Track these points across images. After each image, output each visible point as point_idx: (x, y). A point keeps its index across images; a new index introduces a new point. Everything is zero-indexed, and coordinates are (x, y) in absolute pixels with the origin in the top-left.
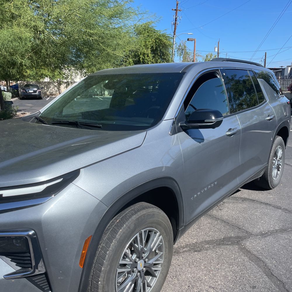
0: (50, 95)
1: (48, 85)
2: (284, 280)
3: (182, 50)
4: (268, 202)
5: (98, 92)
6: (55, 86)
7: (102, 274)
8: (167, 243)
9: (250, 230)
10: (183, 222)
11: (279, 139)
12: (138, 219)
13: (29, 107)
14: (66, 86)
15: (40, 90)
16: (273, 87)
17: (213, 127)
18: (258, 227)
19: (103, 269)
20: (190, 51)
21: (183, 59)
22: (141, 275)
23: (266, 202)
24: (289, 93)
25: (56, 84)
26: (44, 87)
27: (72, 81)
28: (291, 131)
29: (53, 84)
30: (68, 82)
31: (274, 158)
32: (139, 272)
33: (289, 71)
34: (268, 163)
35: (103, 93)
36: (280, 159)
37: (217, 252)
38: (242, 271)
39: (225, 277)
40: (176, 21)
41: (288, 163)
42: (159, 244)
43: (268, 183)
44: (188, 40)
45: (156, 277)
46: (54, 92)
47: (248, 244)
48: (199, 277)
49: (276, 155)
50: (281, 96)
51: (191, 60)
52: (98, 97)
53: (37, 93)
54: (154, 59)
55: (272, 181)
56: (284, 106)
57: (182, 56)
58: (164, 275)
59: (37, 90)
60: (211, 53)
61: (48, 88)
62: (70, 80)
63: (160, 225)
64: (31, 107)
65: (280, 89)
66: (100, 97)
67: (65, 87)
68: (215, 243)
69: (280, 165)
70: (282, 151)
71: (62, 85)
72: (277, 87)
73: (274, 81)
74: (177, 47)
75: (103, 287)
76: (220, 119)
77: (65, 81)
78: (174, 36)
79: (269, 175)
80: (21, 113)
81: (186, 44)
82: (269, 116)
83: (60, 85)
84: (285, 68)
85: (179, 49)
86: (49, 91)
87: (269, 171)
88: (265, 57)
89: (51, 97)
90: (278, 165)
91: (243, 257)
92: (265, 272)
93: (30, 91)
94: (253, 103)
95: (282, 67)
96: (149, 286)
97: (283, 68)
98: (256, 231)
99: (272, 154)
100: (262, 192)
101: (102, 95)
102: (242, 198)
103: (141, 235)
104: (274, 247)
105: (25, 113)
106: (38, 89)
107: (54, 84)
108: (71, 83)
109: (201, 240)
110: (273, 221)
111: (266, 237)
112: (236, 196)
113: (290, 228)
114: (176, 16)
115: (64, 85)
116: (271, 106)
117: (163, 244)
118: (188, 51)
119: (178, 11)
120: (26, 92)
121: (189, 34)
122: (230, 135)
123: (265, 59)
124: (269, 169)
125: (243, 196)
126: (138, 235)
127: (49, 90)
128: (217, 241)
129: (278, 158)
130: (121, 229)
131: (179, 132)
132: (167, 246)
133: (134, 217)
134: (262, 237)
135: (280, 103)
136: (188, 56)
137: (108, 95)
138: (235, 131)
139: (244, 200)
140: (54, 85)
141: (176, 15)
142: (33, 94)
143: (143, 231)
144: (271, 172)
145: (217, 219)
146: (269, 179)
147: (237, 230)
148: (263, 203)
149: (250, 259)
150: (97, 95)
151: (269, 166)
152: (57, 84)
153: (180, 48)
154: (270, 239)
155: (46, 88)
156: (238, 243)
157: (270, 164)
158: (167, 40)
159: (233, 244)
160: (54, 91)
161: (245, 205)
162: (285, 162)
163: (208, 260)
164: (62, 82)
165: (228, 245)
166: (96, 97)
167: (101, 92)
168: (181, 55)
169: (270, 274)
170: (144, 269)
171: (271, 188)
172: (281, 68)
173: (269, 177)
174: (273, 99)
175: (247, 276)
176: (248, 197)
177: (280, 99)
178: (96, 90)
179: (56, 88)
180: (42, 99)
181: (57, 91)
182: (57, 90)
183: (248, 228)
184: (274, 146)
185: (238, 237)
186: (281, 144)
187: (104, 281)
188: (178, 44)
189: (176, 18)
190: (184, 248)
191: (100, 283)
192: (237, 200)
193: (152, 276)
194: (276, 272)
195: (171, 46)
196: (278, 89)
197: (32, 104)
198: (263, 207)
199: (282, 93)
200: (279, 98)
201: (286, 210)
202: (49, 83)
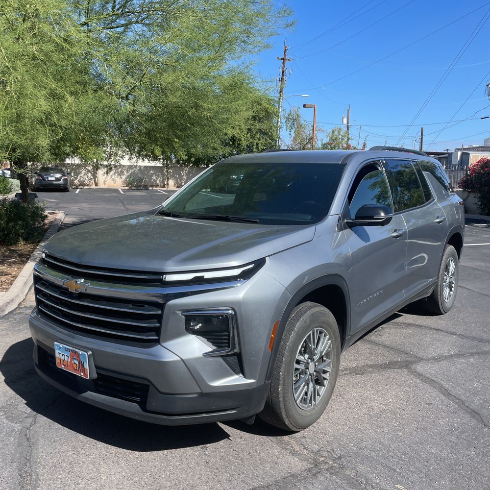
0: (79, 185)
1: (77, 169)
2: (463, 398)
3: (294, 121)
4: (439, 328)
5: (158, 182)
6: (89, 171)
7: (283, 365)
8: (335, 350)
9: (420, 354)
10: (350, 331)
11: (451, 248)
12: (312, 315)
13: (53, 204)
14: (107, 172)
15: (67, 177)
16: (440, 180)
17: (382, 224)
18: (430, 352)
19: (284, 359)
20: (305, 123)
21: (296, 135)
22: (312, 379)
23: (437, 328)
24: (460, 191)
25: (90, 168)
26: (71, 171)
27: (116, 164)
28: (464, 245)
29: (85, 167)
30: (110, 165)
31: (446, 273)
32: (310, 375)
33: (459, 158)
34: (438, 278)
35: (166, 183)
36: (453, 275)
37: (383, 375)
38: (414, 390)
39: (396, 396)
40: (283, 75)
41: (462, 286)
42: (328, 350)
43: (439, 304)
44: (304, 106)
45: (324, 386)
46: (86, 181)
47: (419, 368)
48: (367, 396)
49: (447, 269)
50: (451, 195)
51: (307, 136)
52: (158, 189)
53: (61, 182)
54: (250, 134)
55: (443, 302)
56: (456, 206)
57: (294, 129)
58: (333, 386)
59: (62, 177)
60: (339, 127)
61: (77, 174)
62: (113, 162)
63: (330, 327)
64: (57, 204)
65: (449, 184)
66: (161, 188)
67: (105, 173)
68: (379, 367)
69: (453, 283)
70: (455, 265)
71: (100, 169)
72: (446, 182)
73: (441, 173)
74: (286, 115)
75: (284, 378)
76: (389, 216)
77: (105, 163)
78: (280, 99)
79: (439, 294)
80: (49, 213)
81: (299, 112)
82: (438, 218)
83: (97, 170)
84: (452, 153)
85: (288, 118)
86: (78, 180)
87: (439, 289)
88: (422, 135)
89: (81, 188)
90: (451, 283)
91: (414, 379)
92: (441, 392)
93: (50, 179)
94: (415, 202)
95: (447, 150)
96: (318, 395)
97: (449, 152)
98: (426, 356)
99: (442, 267)
100: (431, 317)
101: (164, 186)
102: (405, 323)
103: (313, 333)
104: (450, 371)
105: (53, 213)
106: (64, 175)
107: (87, 167)
108: (116, 167)
109: (362, 364)
110: (447, 346)
111: (439, 361)
112: (398, 321)
113: (468, 354)
114: (283, 69)
115: (103, 169)
116: (440, 205)
117: (331, 350)
118: (303, 122)
119: (287, 61)
120: (44, 180)
121: (303, 95)
122: (396, 237)
123: (422, 137)
124: (439, 286)
125: (406, 322)
126: (311, 332)
127: (79, 177)
128: (381, 365)
129: (450, 274)
130: (298, 322)
131: (345, 228)
132: (335, 354)
133: (309, 313)
134: (435, 362)
135: (450, 203)
136: (302, 130)
137: (175, 186)
138: (401, 232)
139: (409, 325)
140: (86, 169)
141: (283, 67)
142: (54, 182)
143: (315, 329)
144: (442, 290)
145: (377, 344)
146: (439, 299)
147: (404, 355)
148: (434, 329)
149: (422, 381)
150: (157, 186)
151: (440, 282)
152: (92, 167)
153: (290, 117)
154: (445, 363)
155: (74, 173)
156: (407, 366)
157: (440, 279)
158: (270, 104)
159: (401, 367)
160: (87, 178)
161: (410, 331)
162: (459, 285)
163: (374, 381)
164: (101, 165)
165: (395, 368)
166: (154, 188)
167: (163, 182)
168: (292, 129)
169: (447, 393)
170: (315, 373)
171: (443, 312)
172: (446, 152)
173: (439, 297)
174: (442, 198)
175: (421, 395)
176: (413, 323)
177: (449, 198)
178: (154, 178)
179: (90, 174)
180: (69, 191)
181: (91, 179)
182: (92, 177)
183: (417, 353)
184: (444, 257)
185: (406, 362)
186: (453, 256)
187: (285, 372)
188: (288, 112)
189: (283, 72)
190: (343, 371)
191: (281, 373)
192: (400, 326)
193: (320, 386)
194: (453, 392)
195: (276, 114)
196: (447, 184)
197: (55, 199)
198: (433, 333)
199: (452, 190)
200: (448, 196)
201: (463, 335)
202: (78, 166)
